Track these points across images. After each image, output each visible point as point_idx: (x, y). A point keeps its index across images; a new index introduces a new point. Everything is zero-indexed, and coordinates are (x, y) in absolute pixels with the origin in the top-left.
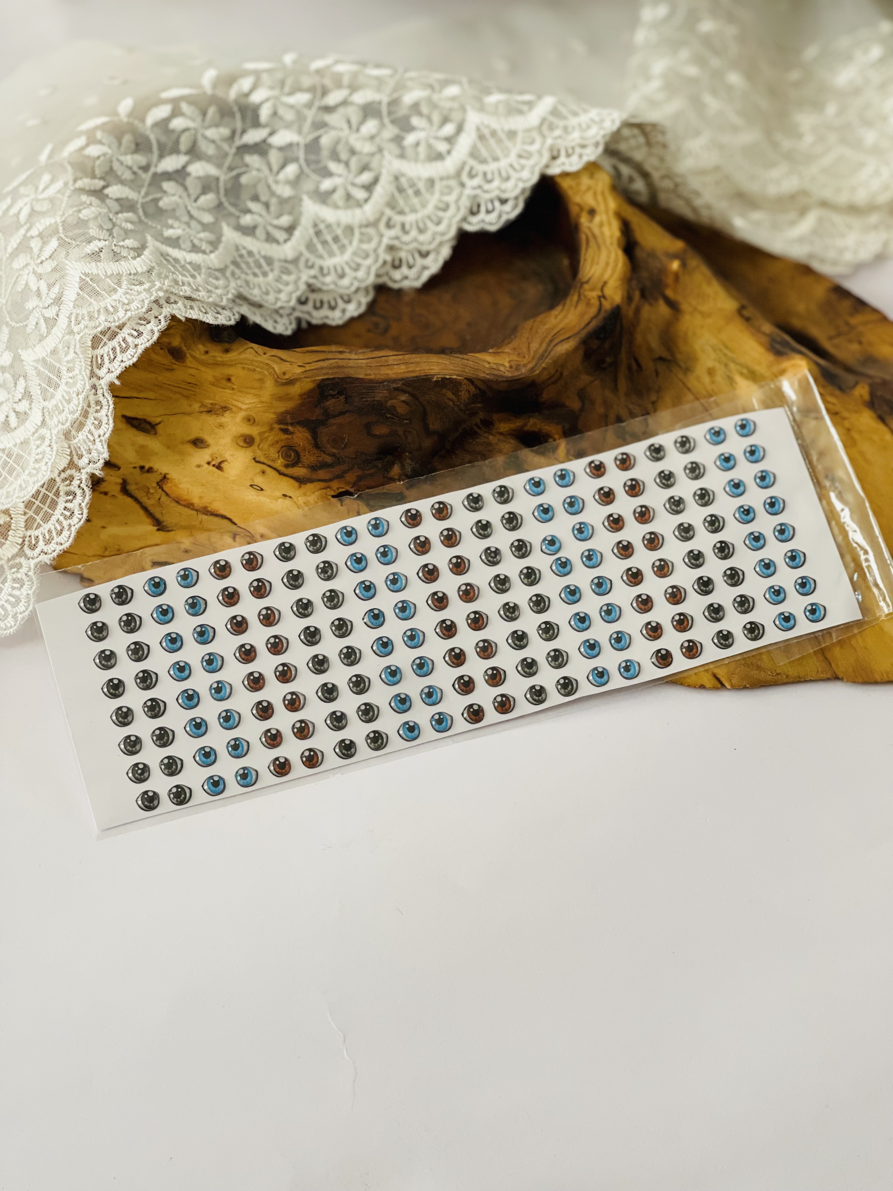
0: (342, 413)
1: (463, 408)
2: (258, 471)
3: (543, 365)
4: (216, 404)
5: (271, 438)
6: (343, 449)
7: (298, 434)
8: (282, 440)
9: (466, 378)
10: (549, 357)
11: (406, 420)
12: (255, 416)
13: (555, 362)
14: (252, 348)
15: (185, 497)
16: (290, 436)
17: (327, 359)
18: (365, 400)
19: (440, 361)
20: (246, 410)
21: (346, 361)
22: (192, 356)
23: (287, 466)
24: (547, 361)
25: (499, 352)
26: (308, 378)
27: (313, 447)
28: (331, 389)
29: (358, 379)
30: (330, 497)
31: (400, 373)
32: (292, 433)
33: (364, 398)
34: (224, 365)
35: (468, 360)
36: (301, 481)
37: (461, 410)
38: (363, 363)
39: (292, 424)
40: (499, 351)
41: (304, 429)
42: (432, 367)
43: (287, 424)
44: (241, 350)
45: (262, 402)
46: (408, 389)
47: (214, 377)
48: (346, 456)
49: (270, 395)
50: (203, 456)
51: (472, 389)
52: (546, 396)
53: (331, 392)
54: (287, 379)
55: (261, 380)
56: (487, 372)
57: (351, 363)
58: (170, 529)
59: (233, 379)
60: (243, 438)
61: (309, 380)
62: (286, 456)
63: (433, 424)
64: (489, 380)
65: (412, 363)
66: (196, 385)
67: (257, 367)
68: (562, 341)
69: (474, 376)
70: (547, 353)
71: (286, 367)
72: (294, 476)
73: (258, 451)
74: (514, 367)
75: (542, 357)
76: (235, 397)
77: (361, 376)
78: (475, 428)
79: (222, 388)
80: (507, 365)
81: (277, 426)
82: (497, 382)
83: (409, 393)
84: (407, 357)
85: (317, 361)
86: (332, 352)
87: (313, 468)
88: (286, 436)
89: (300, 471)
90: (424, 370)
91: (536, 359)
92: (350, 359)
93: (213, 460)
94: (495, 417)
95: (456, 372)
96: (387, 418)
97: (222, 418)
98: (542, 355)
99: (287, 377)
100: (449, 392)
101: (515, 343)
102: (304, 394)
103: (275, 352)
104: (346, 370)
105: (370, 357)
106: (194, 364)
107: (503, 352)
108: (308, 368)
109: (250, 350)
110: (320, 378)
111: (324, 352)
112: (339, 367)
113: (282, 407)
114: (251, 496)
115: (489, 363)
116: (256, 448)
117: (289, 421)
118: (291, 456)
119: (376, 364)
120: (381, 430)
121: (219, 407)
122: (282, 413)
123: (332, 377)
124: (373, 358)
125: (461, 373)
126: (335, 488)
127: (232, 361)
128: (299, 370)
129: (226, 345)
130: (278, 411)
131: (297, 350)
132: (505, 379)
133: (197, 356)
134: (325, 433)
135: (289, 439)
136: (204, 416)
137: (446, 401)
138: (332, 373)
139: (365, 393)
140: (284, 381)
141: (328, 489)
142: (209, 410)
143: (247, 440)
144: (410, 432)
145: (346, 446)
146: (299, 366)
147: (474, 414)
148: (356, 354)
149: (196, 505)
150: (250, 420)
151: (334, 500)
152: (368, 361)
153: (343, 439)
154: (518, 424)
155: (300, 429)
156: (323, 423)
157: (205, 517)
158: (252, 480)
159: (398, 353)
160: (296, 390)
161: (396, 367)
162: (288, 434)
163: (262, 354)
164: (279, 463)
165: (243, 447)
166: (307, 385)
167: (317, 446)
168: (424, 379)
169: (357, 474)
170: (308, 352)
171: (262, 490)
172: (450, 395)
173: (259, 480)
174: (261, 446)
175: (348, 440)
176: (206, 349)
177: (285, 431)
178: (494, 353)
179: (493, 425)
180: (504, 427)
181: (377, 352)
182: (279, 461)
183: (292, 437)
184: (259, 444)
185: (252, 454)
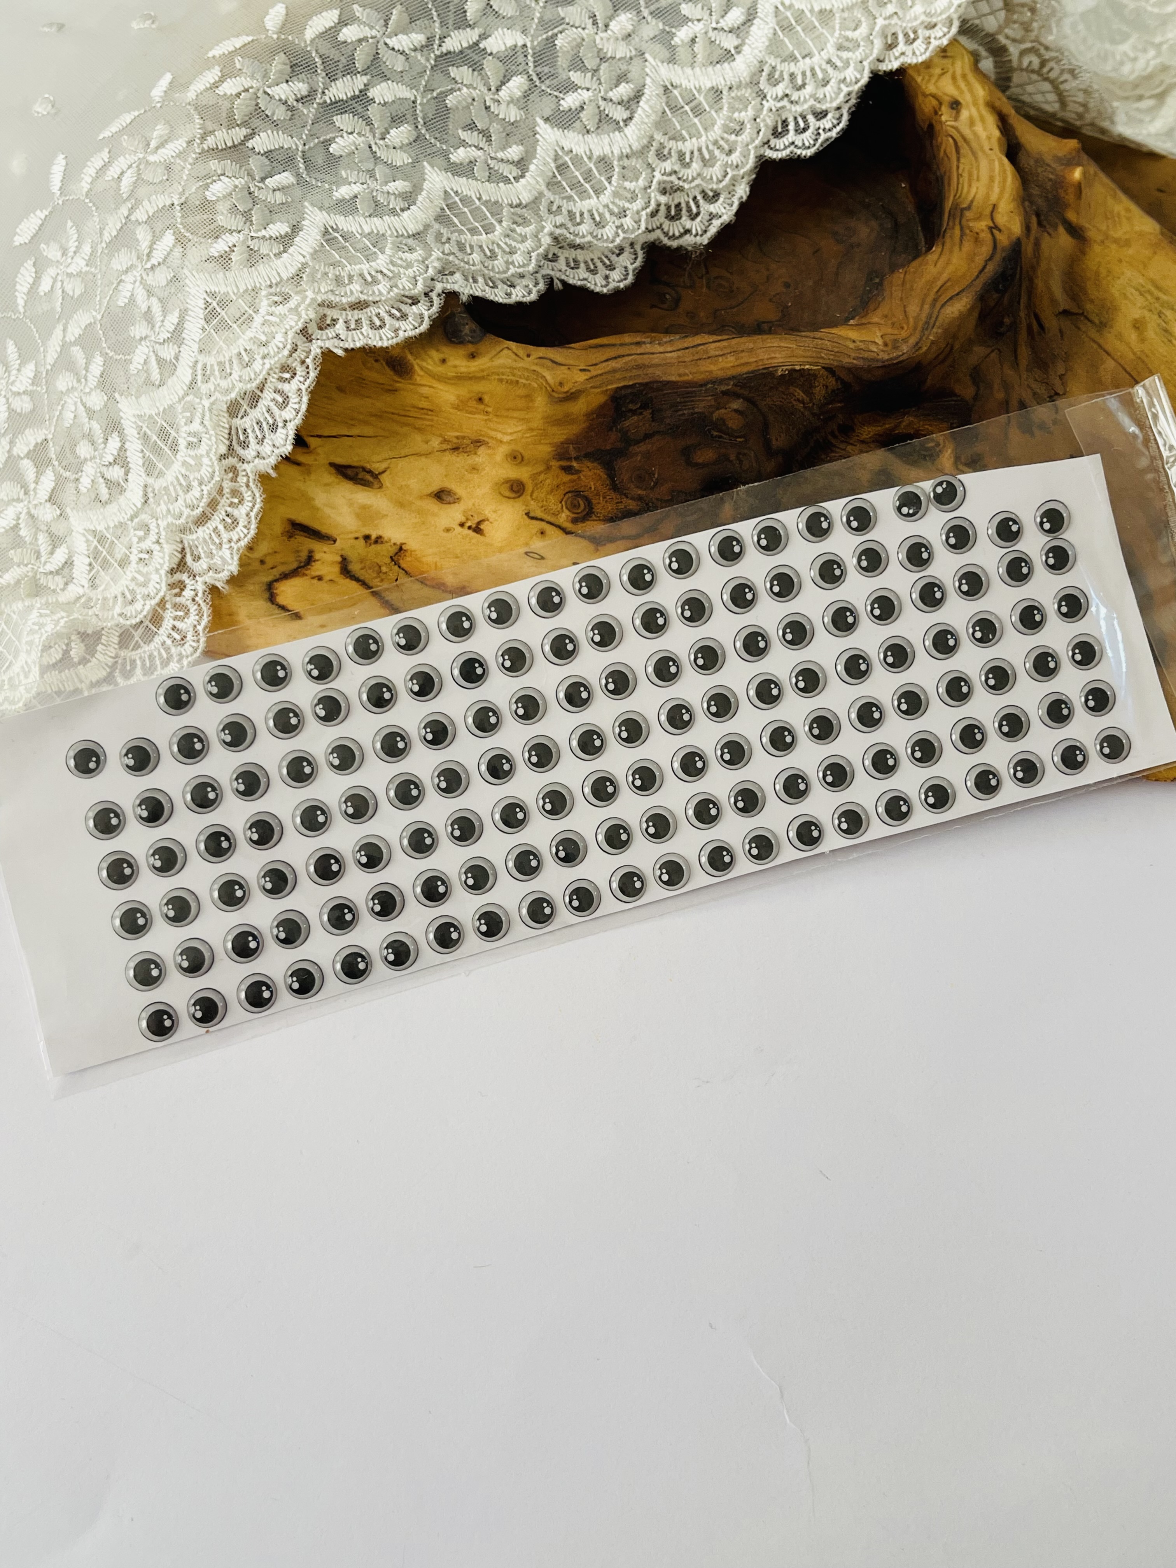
0: (647, 436)
1: (816, 410)
2: (534, 531)
3: (931, 338)
4: (463, 438)
5: (548, 481)
6: (652, 488)
7: (587, 472)
8: (564, 483)
9: (823, 368)
10: (937, 324)
11: (740, 437)
12: (522, 451)
13: (946, 331)
14: (508, 348)
15: (433, 575)
16: (575, 477)
17: (619, 357)
18: (680, 413)
19: (782, 344)
20: (509, 443)
21: (645, 356)
22: (422, 368)
23: (575, 521)
24: (935, 330)
25: (864, 324)
26: (599, 387)
27: (610, 489)
28: (632, 402)
29: (668, 382)
31: (728, 369)
32: (578, 472)
33: (680, 410)
34: (471, 378)
35: (822, 339)
36: (596, 540)
37: (814, 415)
38: (672, 358)
39: (577, 459)
40: (864, 321)
41: (595, 464)
42: (773, 355)
43: (569, 459)
44: (494, 352)
45: (532, 430)
46: (742, 391)
47: (458, 396)
48: (657, 499)
49: (543, 418)
50: (452, 515)
51: (832, 382)
52: (930, 382)
53: (631, 406)
54: (567, 392)
55: (529, 397)
56: (853, 355)
57: (656, 359)
59: (486, 398)
60: (508, 485)
61: (598, 390)
62: (572, 507)
63: (777, 440)
64: (857, 368)
65: (743, 351)
66: (432, 411)
67: (521, 378)
68: (951, 298)
69: (836, 364)
70: (933, 319)
71: (561, 373)
72: (587, 534)
73: (532, 502)
74: (890, 344)
75: (928, 325)
76: (492, 425)
77: (673, 378)
78: (830, 437)
79: (471, 413)
80: (880, 341)
81: (555, 464)
82: (869, 370)
83: (743, 398)
84: (734, 342)
85: (607, 360)
86: (626, 344)
87: (613, 520)
88: (570, 477)
89: (594, 527)
90: (762, 360)
91: (919, 328)
92: (653, 354)
93: (468, 520)
94: (859, 419)
95: (810, 360)
96: (712, 436)
97: (474, 457)
98: (927, 323)
99: (566, 389)
100: (798, 390)
101: (884, 309)
102: (592, 413)
103: (542, 351)
104: (650, 371)
105: (681, 346)
106: (427, 380)
107: (869, 323)
108: (594, 373)
109: (506, 351)
110: (615, 386)
111: (614, 345)
112: (638, 367)
113: (561, 434)
114: (526, 567)
115: (854, 341)
116: (529, 498)
117: (573, 454)
118: (579, 505)
119: (691, 358)
120: (706, 455)
121: (468, 442)
122: (562, 443)
123: (631, 383)
124: (687, 348)
125: (817, 360)
127: (483, 371)
128: (582, 377)
129: (471, 348)
130: (555, 441)
131: (573, 345)
132: (880, 364)
133: (430, 367)
134: (624, 467)
135: (574, 481)
136: (448, 457)
137: (794, 403)
138: (631, 378)
139: (680, 403)
140: (564, 395)
142: (455, 446)
143: (515, 488)
144: (745, 454)
145: (656, 484)
146: (581, 370)
147: (830, 418)
148: (659, 344)
149: (449, 584)
150: (516, 458)
152: (680, 353)
153: (651, 474)
155: (589, 464)
156: (621, 453)
158: (528, 545)
159: (719, 338)
160: (580, 407)
161: (720, 359)
162: (572, 474)
163: (526, 358)
164: (564, 517)
165: (509, 498)
166: (595, 399)
167: (615, 487)
168: (764, 374)
169: (674, 523)
170: (591, 347)
171: (542, 558)
172: (800, 394)
173: (538, 545)
174: (534, 496)
175: (659, 475)
176: (441, 356)
177: (568, 470)
178: (856, 325)
179: (854, 431)
180: (868, 431)
181: (690, 339)
182: (563, 515)
183: (579, 478)
184: (532, 492)
185: (524, 507)
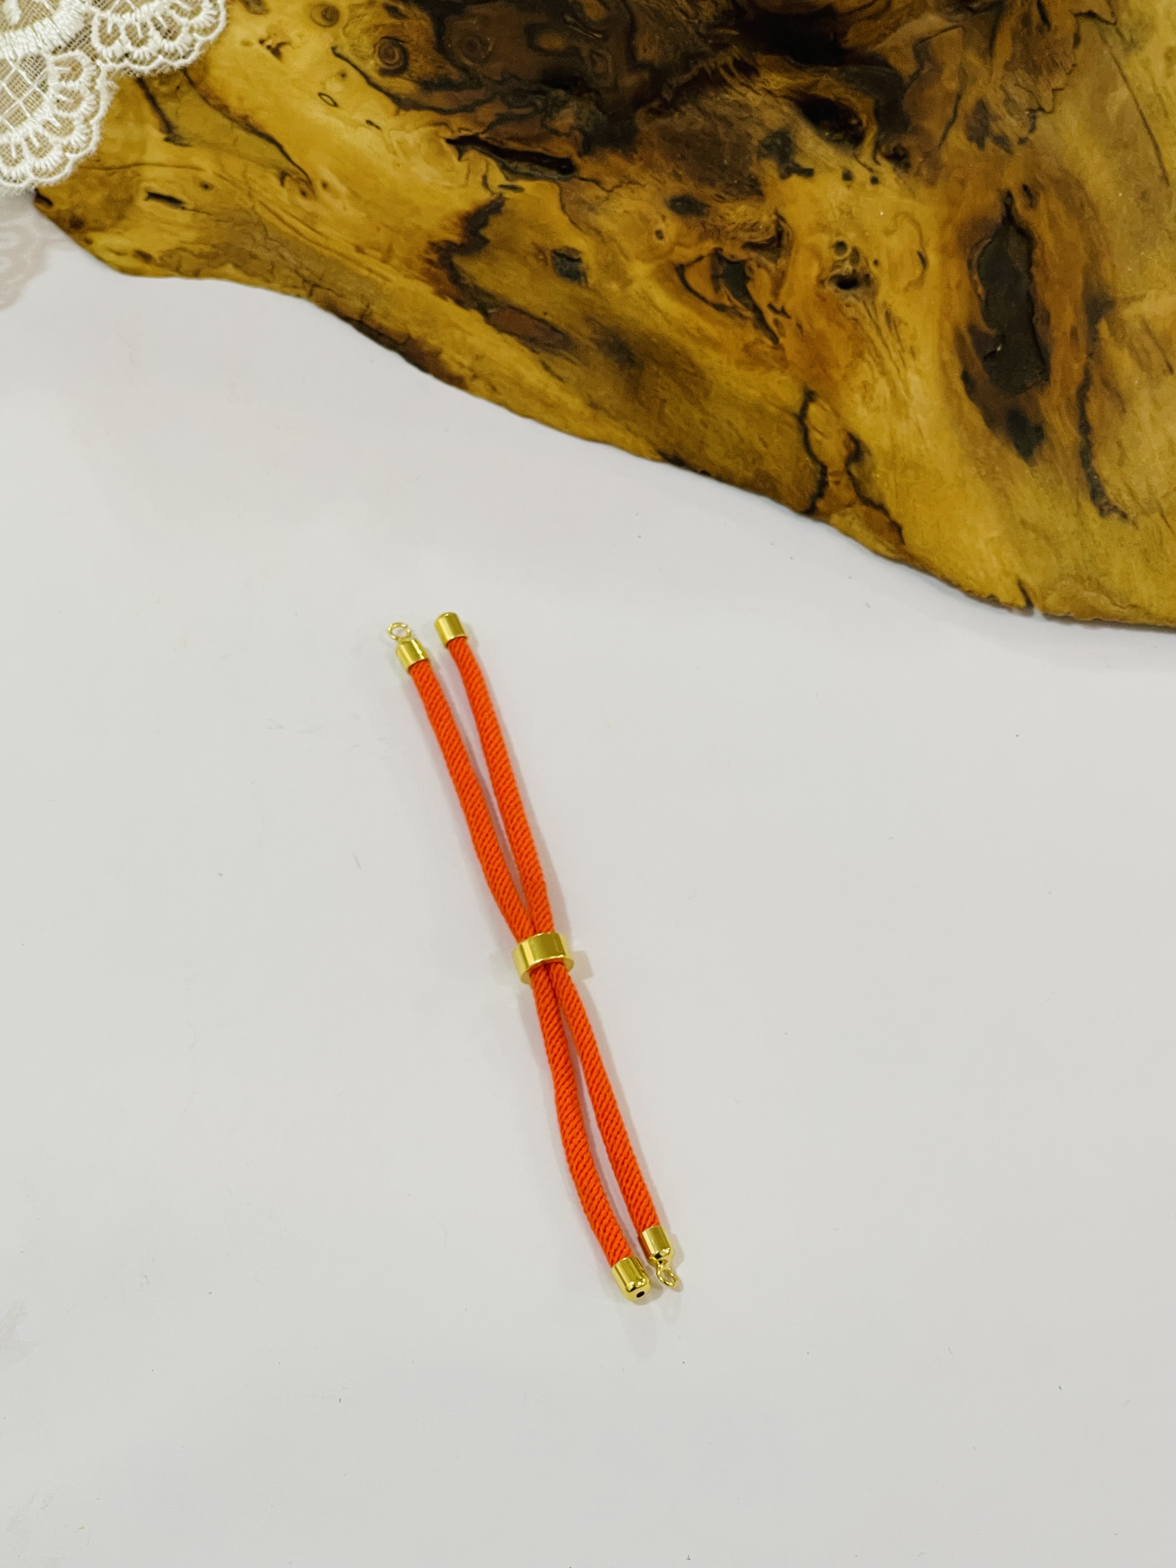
1: (702, 30)
2: (335, 71)
5: (366, 18)
6: (483, 61)
7: (413, 21)
8: (384, 25)
11: (598, 32)
15: (218, 94)
16: (398, 22)
23: (383, 72)
27: (434, 48)
30: (443, 142)
32: (403, 17)
36: (401, 103)
37: (700, 35)
41: (425, 15)
48: (485, 77)
50: (256, 28)
52: (852, 39)
58: (186, 142)
60: (321, 9)
62: (384, 55)
63: (645, 50)
72: (393, 92)
73: (343, 37)
78: (722, 72)
87: (426, 85)
88: (393, 21)
89: (403, 86)
93: (269, 37)
94: (762, 59)
96: (565, 21)
114: (318, 112)
116: (340, 31)
118: (393, 56)
120: (554, 42)
126: (455, 128)
134: (457, 27)
135: (396, 26)
137: (675, 12)
141: (443, 128)
143: (328, 15)
144: (599, 55)
145: (488, 58)
147: (720, 45)
149: (232, 110)
151: (448, 148)
153: (485, 44)
154: (800, 81)
155: (418, 12)
156: (457, 9)
157: (241, 133)
158: (323, 84)
162: (396, 17)
164: (371, 65)
165: (320, 25)
167: (441, 46)
169: (496, 111)
171: (335, 105)
173: (335, 88)
174: (348, 29)
175: (494, 47)
177: (392, 10)
180: (777, 81)
182: (372, 62)
183: (402, 25)
184: (347, 25)
185: (332, 40)
